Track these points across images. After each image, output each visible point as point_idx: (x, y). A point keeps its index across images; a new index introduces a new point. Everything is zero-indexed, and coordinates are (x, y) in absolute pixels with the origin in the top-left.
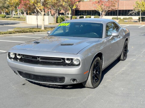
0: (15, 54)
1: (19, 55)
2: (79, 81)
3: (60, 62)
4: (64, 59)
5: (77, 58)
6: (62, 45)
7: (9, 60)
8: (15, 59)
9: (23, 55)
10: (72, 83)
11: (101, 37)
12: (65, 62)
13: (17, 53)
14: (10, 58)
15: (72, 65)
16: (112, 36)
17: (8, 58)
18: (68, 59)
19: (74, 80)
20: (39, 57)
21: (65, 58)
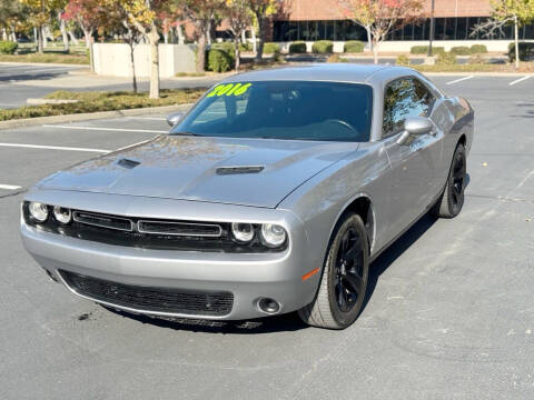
0: (50, 209)
1: (63, 210)
2: (283, 307)
4: (227, 226)
5: (276, 223)
6: (221, 171)
7: (29, 228)
8: (51, 224)
9: (79, 213)
10: (260, 311)
11: (364, 136)
12: (234, 236)
13: (57, 204)
14: (32, 222)
15: (257, 247)
16: (405, 134)
17: (23, 221)
18: (242, 227)
19: (266, 303)
20: (135, 219)
21: (230, 224)
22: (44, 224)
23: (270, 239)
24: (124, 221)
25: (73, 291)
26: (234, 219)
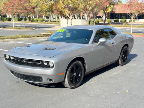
0: (9, 56)
1: (12, 57)
2: (55, 81)
3: (40, 64)
4: (42, 61)
6: (46, 49)
7: (5, 60)
8: (9, 59)
9: (14, 57)
10: (49, 82)
11: (87, 43)
12: (43, 64)
13: (11, 55)
14: (6, 59)
15: (48, 67)
16: (99, 42)
17: (4, 59)
18: (46, 62)
19: (51, 80)
20: (24, 59)
21: (43, 61)
22: (8, 59)
23: (51, 65)
24: (21, 59)
25: (13, 75)
26: (44, 60)
